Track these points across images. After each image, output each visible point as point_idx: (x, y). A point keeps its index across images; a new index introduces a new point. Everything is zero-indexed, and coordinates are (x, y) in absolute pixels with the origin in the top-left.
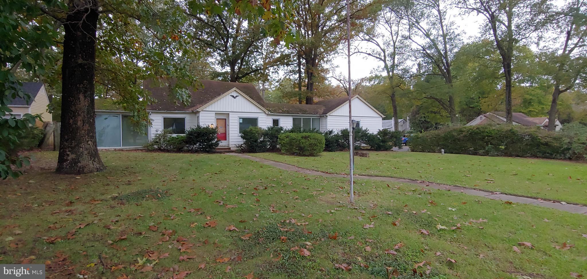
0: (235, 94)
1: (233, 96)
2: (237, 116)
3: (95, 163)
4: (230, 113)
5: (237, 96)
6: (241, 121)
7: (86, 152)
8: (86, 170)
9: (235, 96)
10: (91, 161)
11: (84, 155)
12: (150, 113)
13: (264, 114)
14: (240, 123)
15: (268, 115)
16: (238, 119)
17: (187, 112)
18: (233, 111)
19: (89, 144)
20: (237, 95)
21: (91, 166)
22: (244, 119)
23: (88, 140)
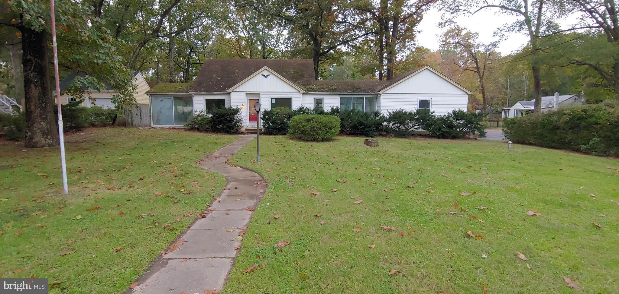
0: (266, 73)
1: (264, 76)
2: (268, 96)
3: (48, 140)
4: (261, 93)
5: (268, 75)
6: (274, 101)
7: (39, 131)
8: (38, 145)
9: (266, 76)
10: (44, 138)
11: (37, 134)
12: (193, 95)
13: (298, 93)
14: (272, 104)
15: (303, 94)
16: (269, 99)
17: (225, 93)
18: (264, 91)
19: (42, 125)
20: (269, 73)
21: (43, 142)
22: (276, 99)
23: (40, 121)
